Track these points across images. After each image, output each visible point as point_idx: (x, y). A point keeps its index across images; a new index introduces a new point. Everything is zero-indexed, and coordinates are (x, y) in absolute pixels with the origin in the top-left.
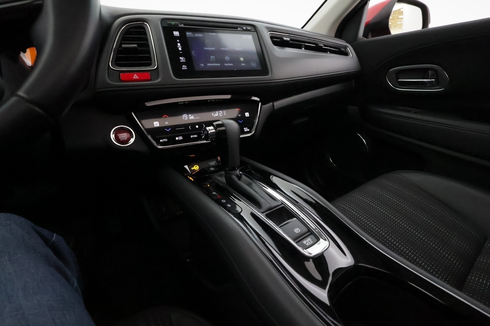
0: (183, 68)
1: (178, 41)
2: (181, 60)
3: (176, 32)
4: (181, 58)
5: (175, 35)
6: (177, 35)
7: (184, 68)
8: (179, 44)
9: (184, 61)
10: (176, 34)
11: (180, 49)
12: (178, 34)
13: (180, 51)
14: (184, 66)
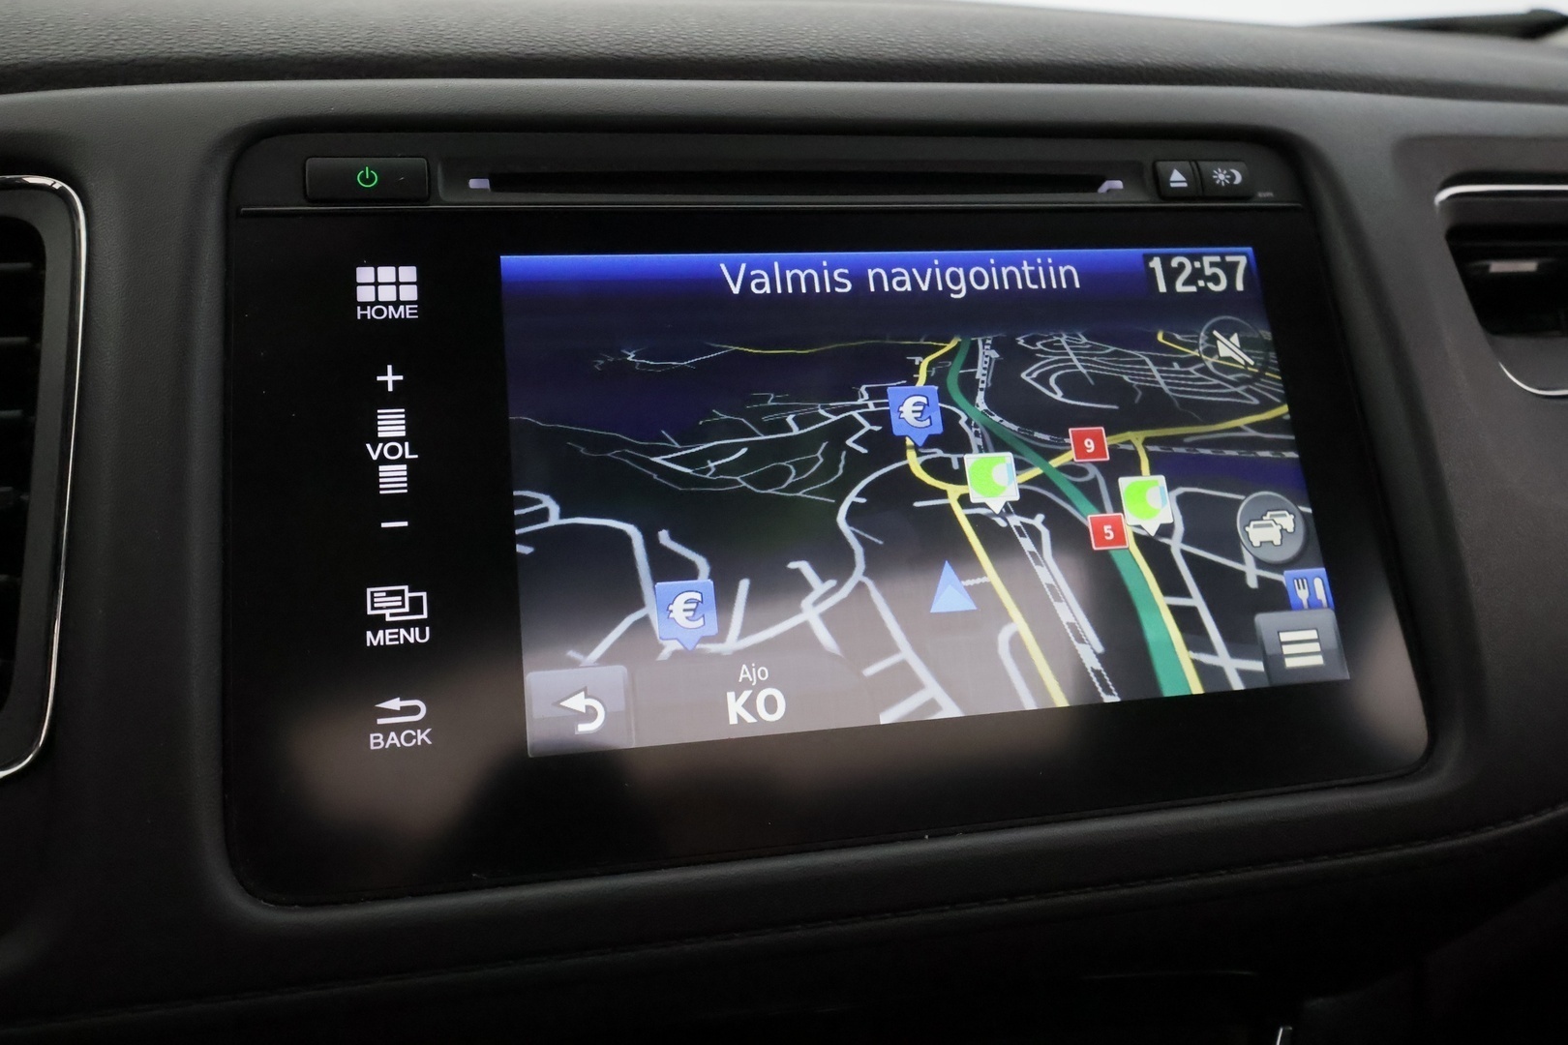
0: (386, 730)
1: (390, 378)
2: (378, 623)
3: (386, 273)
4: (382, 601)
5: (370, 313)
6: (390, 312)
7: (398, 728)
8: (392, 424)
9: (414, 636)
10: (387, 294)
11: (393, 478)
12: (410, 293)
13: (394, 506)
14: (395, 704)
